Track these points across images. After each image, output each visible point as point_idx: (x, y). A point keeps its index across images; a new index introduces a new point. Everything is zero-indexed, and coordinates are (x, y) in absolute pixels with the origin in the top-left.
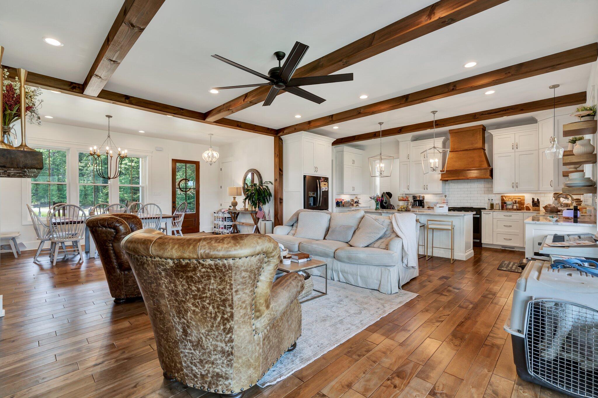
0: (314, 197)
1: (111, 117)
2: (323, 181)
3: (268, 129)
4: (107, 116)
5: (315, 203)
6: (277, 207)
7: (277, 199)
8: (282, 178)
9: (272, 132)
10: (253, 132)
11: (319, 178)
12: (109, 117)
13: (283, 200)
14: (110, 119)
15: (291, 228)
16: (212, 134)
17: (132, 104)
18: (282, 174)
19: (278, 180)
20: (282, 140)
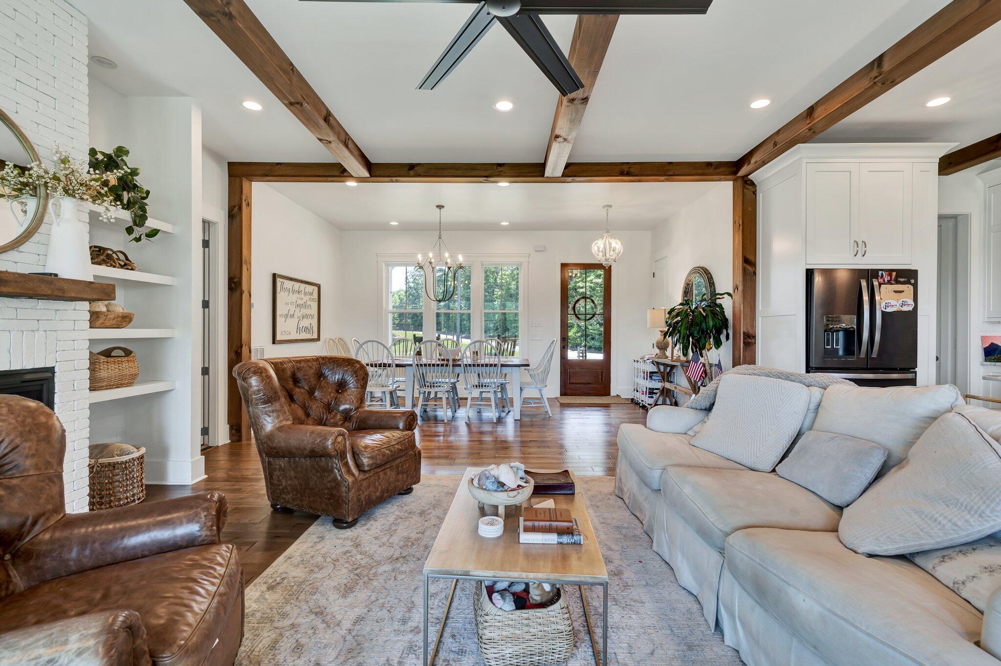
0: (848, 333)
1: (443, 207)
2: (889, 282)
3: (709, 164)
4: (437, 206)
5: (849, 350)
6: (737, 356)
7: (738, 335)
8: (754, 282)
9: (722, 170)
10: (668, 180)
11: (871, 274)
12: (440, 207)
13: (754, 337)
14: (442, 210)
15: (701, 415)
16: (610, 206)
17: (419, 176)
18: (755, 273)
19: (740, 288)
20: (753, 184)
